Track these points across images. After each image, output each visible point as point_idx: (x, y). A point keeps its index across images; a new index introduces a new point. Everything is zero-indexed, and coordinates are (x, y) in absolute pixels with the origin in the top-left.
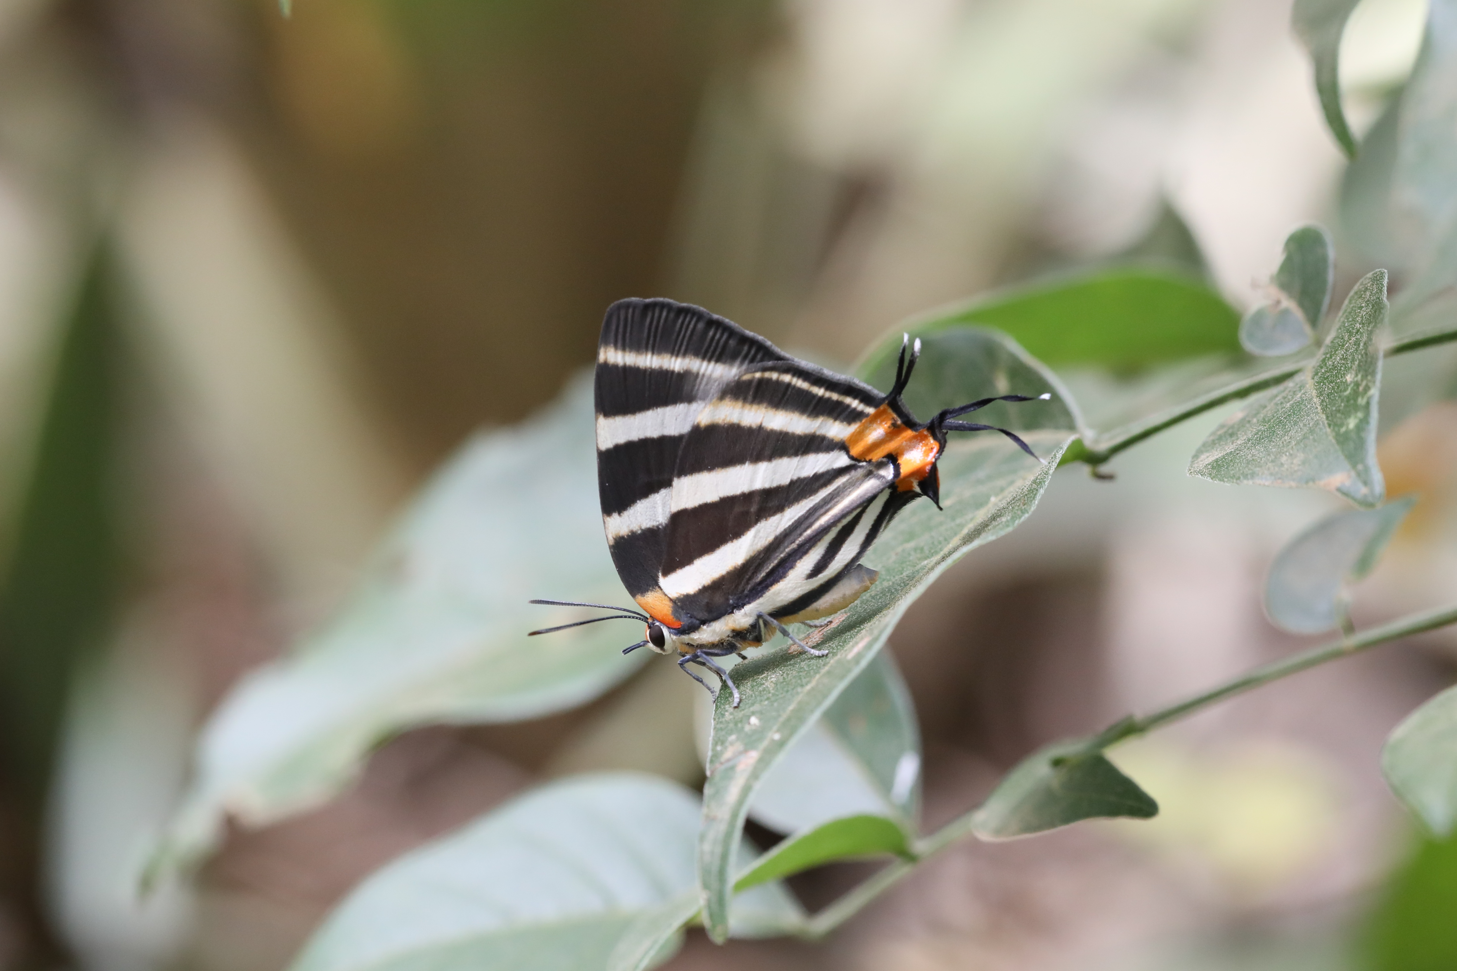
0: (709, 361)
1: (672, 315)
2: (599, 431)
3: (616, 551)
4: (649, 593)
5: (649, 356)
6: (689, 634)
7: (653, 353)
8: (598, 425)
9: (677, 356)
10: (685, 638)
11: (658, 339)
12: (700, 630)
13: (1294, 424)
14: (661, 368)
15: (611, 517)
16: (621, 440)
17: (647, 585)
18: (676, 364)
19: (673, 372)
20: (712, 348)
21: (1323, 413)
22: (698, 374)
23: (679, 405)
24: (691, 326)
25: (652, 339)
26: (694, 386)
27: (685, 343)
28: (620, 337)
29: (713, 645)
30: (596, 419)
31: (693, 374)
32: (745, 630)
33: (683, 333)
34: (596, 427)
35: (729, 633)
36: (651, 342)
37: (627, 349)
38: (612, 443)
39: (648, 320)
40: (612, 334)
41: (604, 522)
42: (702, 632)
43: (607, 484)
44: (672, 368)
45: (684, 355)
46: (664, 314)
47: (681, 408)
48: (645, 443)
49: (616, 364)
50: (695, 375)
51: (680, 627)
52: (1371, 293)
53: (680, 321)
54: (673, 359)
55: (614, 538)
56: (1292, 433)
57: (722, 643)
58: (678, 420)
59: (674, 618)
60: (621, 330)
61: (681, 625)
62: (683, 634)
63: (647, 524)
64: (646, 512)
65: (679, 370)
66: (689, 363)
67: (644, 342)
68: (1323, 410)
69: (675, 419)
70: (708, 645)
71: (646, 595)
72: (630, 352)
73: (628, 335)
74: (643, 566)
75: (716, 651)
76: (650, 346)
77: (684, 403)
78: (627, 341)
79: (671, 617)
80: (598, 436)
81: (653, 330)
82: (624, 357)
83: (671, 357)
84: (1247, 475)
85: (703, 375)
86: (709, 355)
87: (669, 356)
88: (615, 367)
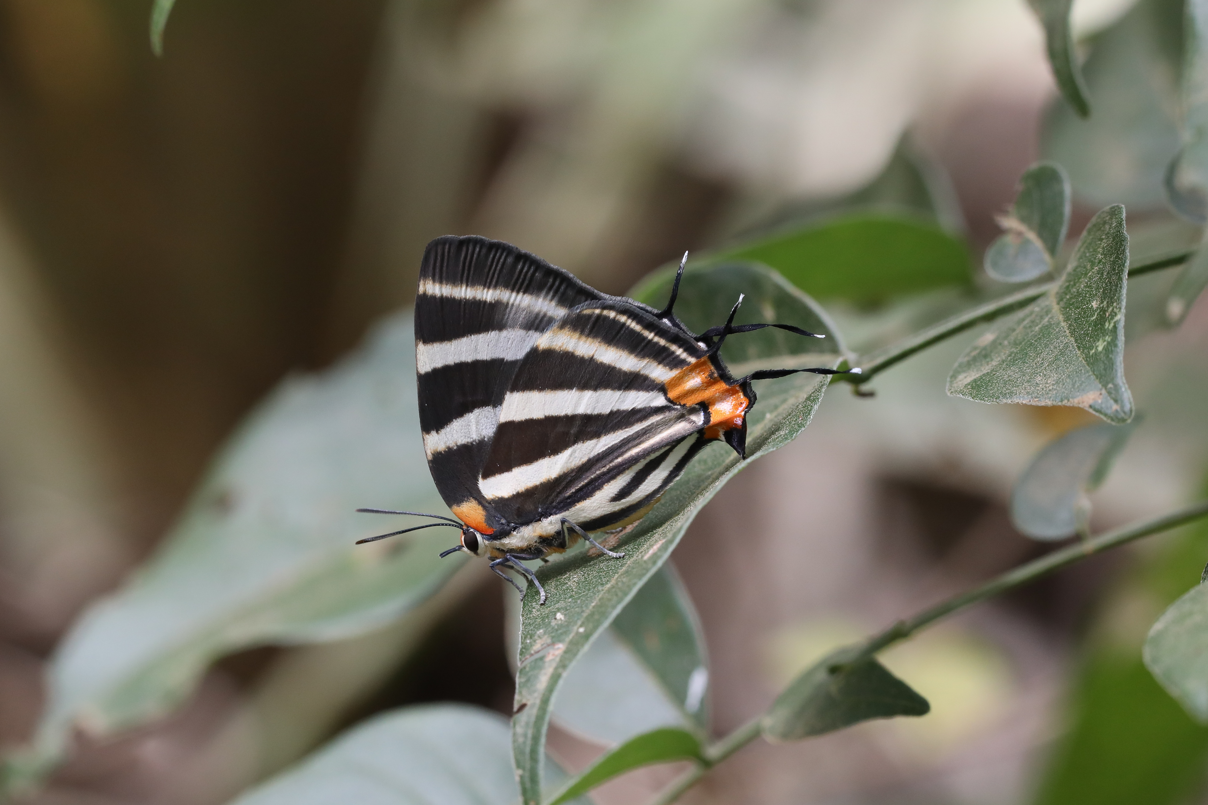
0: (518, 292)
1: (484, 251)
2: (417, 356)
3: (434, 465)
4: (464, 503)
5: (464, 288)
6: (500, 539)
7: (467, 286)
8: (418, 351)
9: (489, 288)
10: (497, 543)
11: (472, 272)
12: (510, 535)
13: (1045, 347)
14: (474, 298)
15: (430, 435)
16: (439, 364)
17: (463, 496)
18: (488, 295)
19: (485, 302)
20: (521, 280)
21: (1072, 336)
22: (508, 303)
23: (491, 332)
24: (502, 260)
25: (466, 272)
26: (504, 315)
27: (496, 276)
28: (437, 270)
29: (522, 550)
30: (417, 345)
31: (503, 304)
32: (551, 536)
33: (494, 266)
34: (416, 352)
35: (536, 539)
36: (465, 275)
37: (444, 282)
38: (430, 367)
39: (463, 255)
40: (431, 268)
41: (423, 439)
42: (513, 538)
43: (426, 405)
44: (484, 299)
45: (495, 287)
46: (477, 249)
47: (493, 335)
48: (460, 367)
49: (434, 295)
50: (505, 304)
51: (492, 533)
52: (1111, 226)
53: (492, 256)
54: (486, 290)
55: (432, 454)
56: (1043, 355)
57: (530, 549)
58: (490, 346)
59: (486, 525)
60: (438, 264)
61: (493, 531)
62: (496, 540)
63: (462, 441)
64: (462, 430)
65: (491, 301)
66: (500, 294)
67: (459, 275)
68: (1072, 333)
69: (487, 345)
70: (517, 550)
71: (461, 506)
72: (447, 285)
73: (444, 269)
74: (459, 479)
75: (523, 555)
76: (465, 278)
77: (496, 330)
78: (444, 275)
79: (484, 524)
80: (418, 360)
81: (467, 264)
82: (441, 288)
83: (484, 289)
84: (1005, 394)
85: (513, 305)
86: (517, 287)
87: (482, 288)
88: (433, 297)
